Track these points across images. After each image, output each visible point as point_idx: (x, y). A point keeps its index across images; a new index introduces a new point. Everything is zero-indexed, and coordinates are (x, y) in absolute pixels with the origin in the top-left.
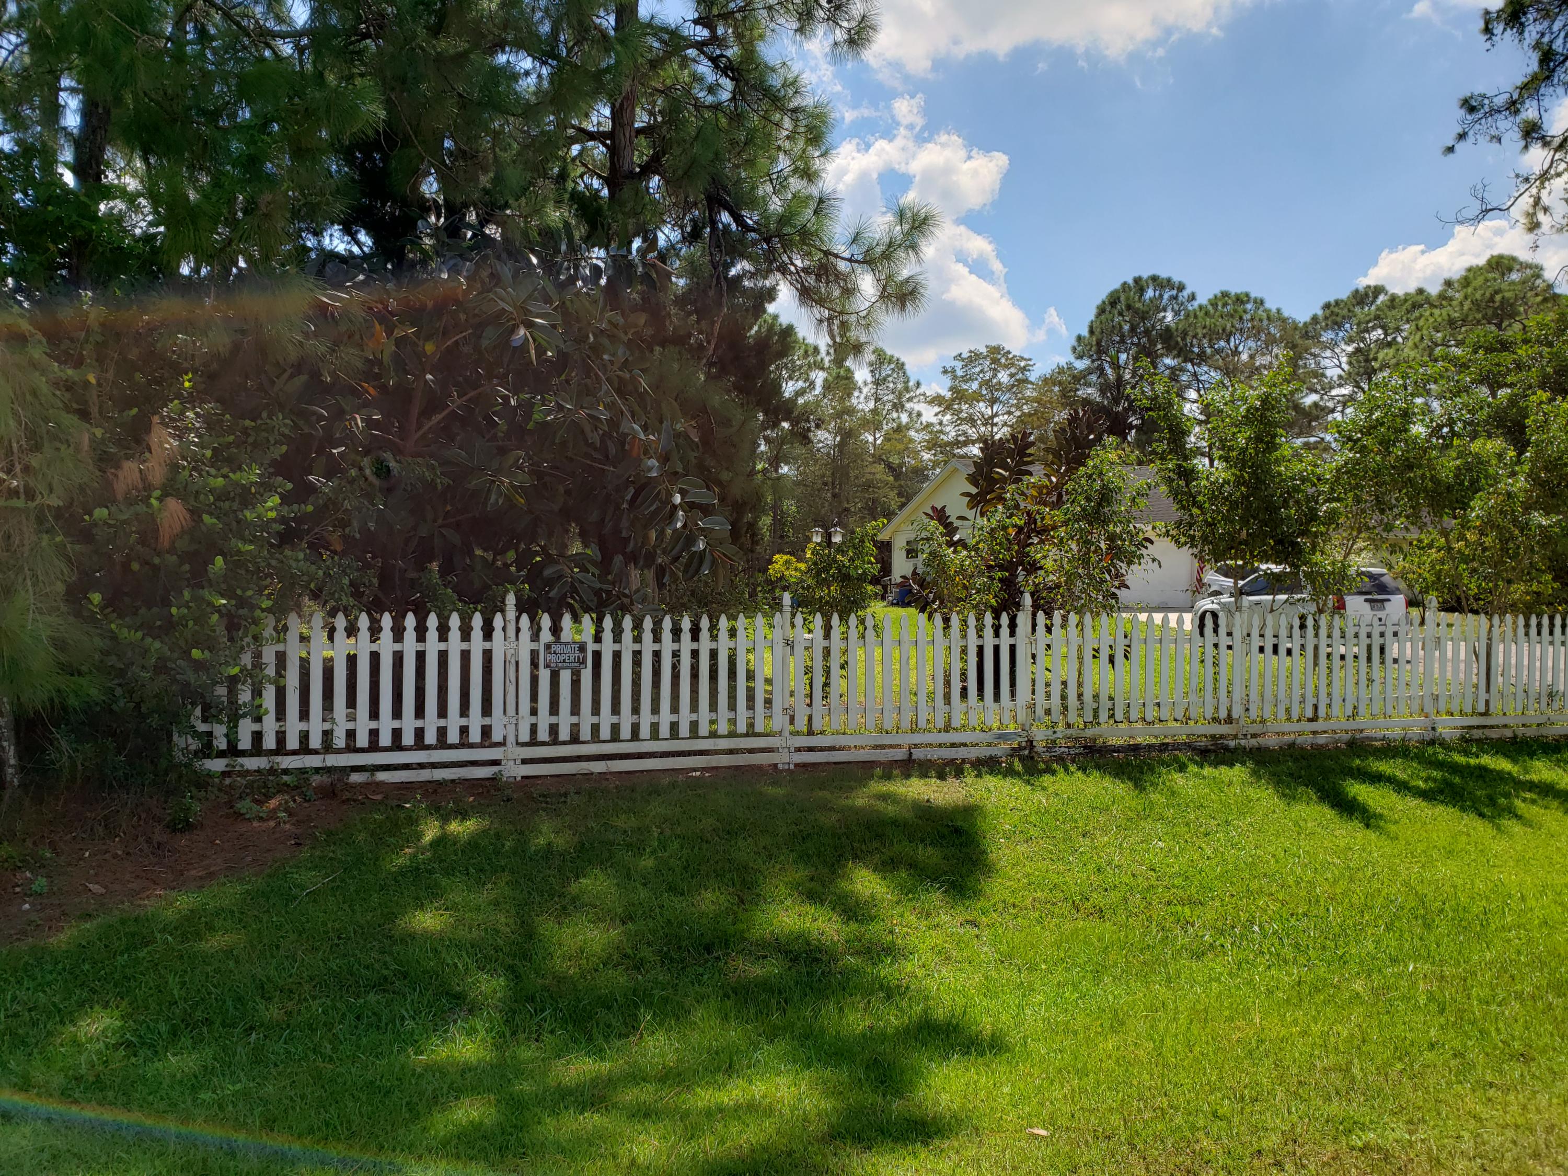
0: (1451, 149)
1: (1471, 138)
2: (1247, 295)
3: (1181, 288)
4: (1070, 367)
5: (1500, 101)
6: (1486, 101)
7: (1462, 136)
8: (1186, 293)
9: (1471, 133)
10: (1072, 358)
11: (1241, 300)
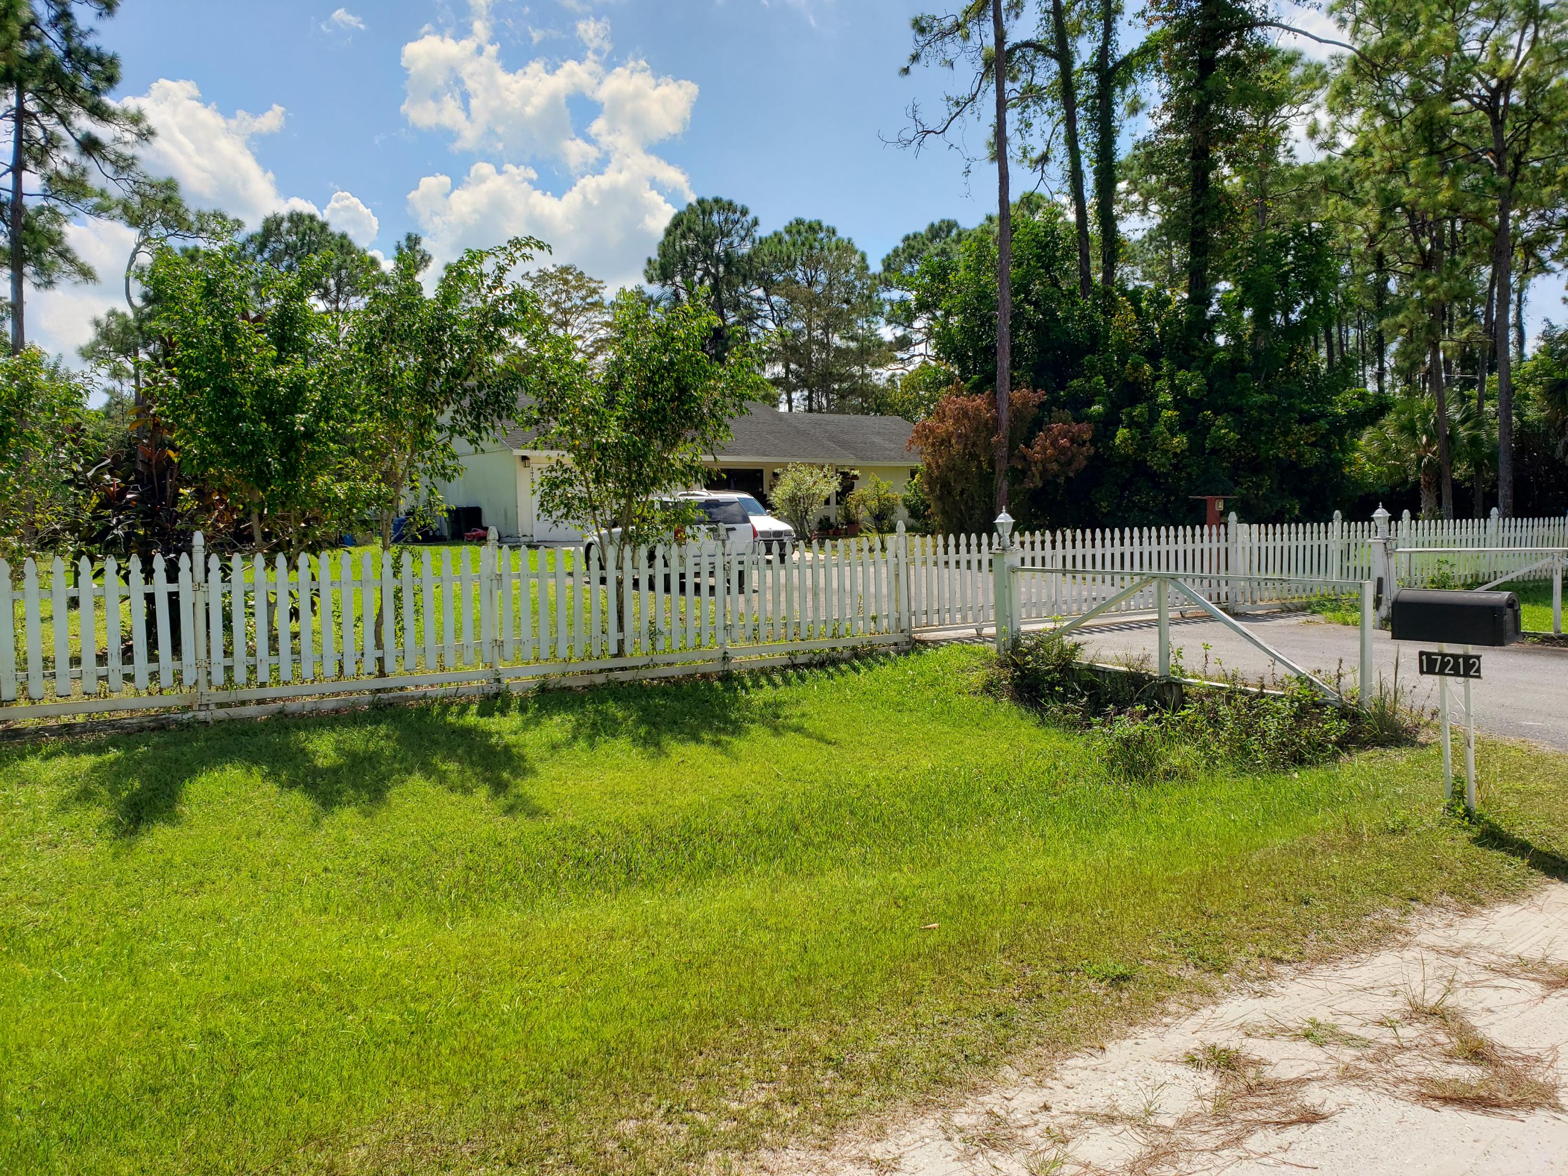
0: (906, 71)
1: (923, 61)
2: (819, 224)
3: (744, 212)
4: (640, 292)
5: (948, 23)
6: (936, 23)
7: (915, 58)
8: (750, 218)
9: (923, 55)
10: (643, 282)
11: (815, 228)
